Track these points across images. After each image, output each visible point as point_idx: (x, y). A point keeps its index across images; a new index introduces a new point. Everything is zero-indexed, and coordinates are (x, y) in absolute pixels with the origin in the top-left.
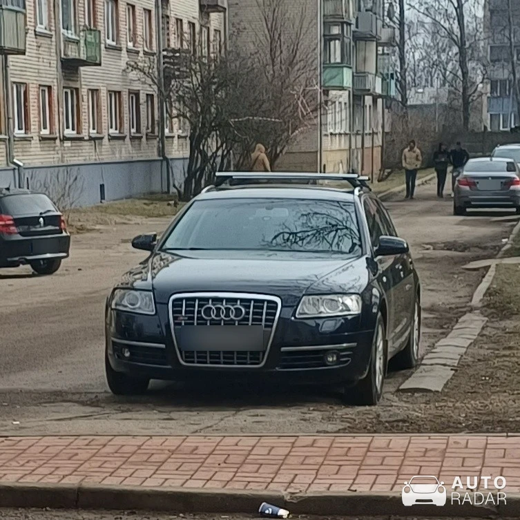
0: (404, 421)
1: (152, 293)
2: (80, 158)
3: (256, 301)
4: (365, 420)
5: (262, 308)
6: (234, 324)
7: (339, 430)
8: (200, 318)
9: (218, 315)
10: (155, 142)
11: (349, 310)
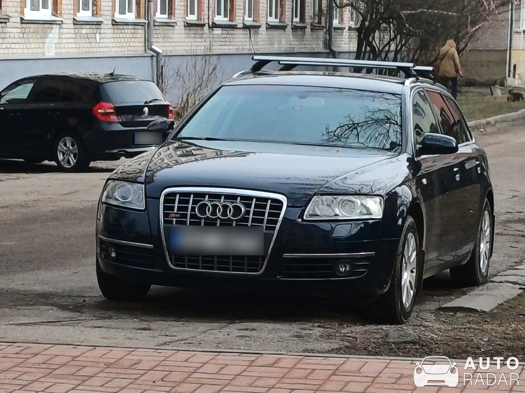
0: (414, 343)
1: (143, 186)
2: (231, 47)
3: (258, 199)
4: (369, 339)
5: (265, 207)
6: (232, 225)
7: (333, 349)
8: (193, 216)
9: (214, 213)
10: (321, 34)
11: (371, 214)
